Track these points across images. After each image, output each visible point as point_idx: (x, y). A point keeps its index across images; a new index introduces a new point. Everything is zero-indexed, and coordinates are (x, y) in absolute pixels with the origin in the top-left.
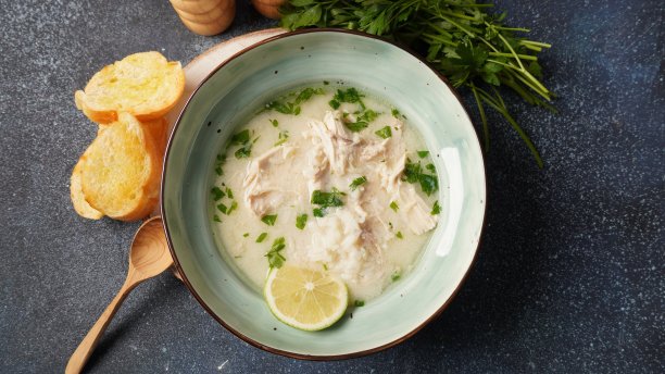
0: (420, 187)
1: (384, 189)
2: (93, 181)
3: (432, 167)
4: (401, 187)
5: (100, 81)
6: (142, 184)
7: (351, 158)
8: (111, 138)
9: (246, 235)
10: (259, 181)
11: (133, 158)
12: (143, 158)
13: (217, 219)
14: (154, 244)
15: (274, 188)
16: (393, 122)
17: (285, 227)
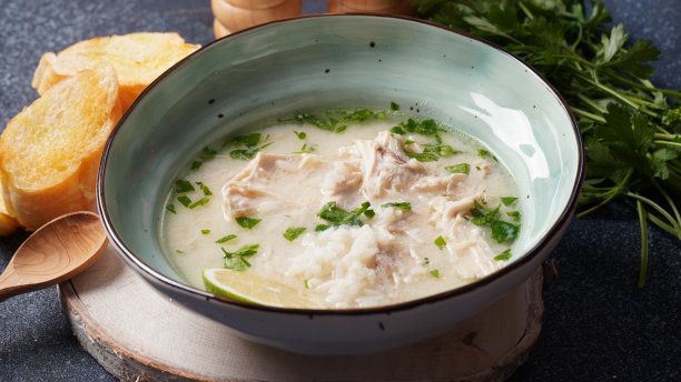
0: (491, 233)
1: (433, 224)
2: (19, 138)
3: (516, 215)
4: (459, 223)
5: (83, 50)
6: (85, 155)
7: (397, 181)
8: (72, 89)
9: (205, 232)
10: (252, 180)
11: (88, 120)
12: (101, 124)
13: (171, 209)
14: (56, 255)
15: (270, 193)
16: (476, 161)
17: (267, 236)
